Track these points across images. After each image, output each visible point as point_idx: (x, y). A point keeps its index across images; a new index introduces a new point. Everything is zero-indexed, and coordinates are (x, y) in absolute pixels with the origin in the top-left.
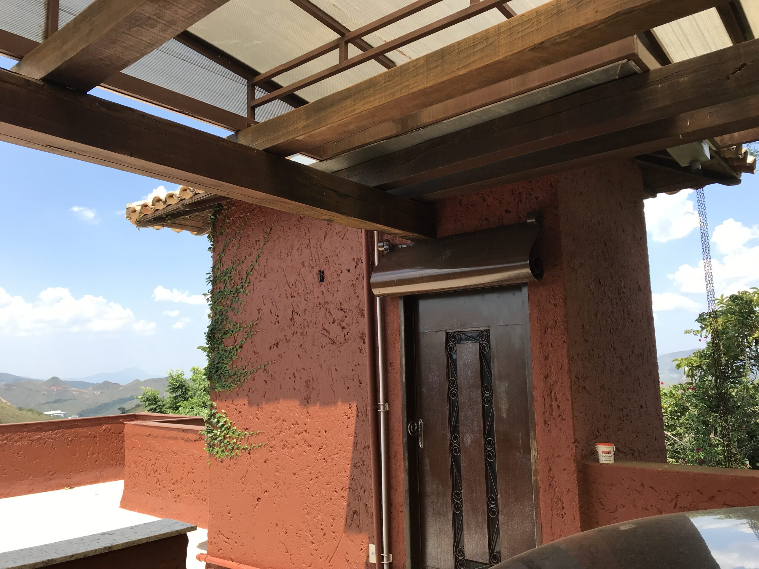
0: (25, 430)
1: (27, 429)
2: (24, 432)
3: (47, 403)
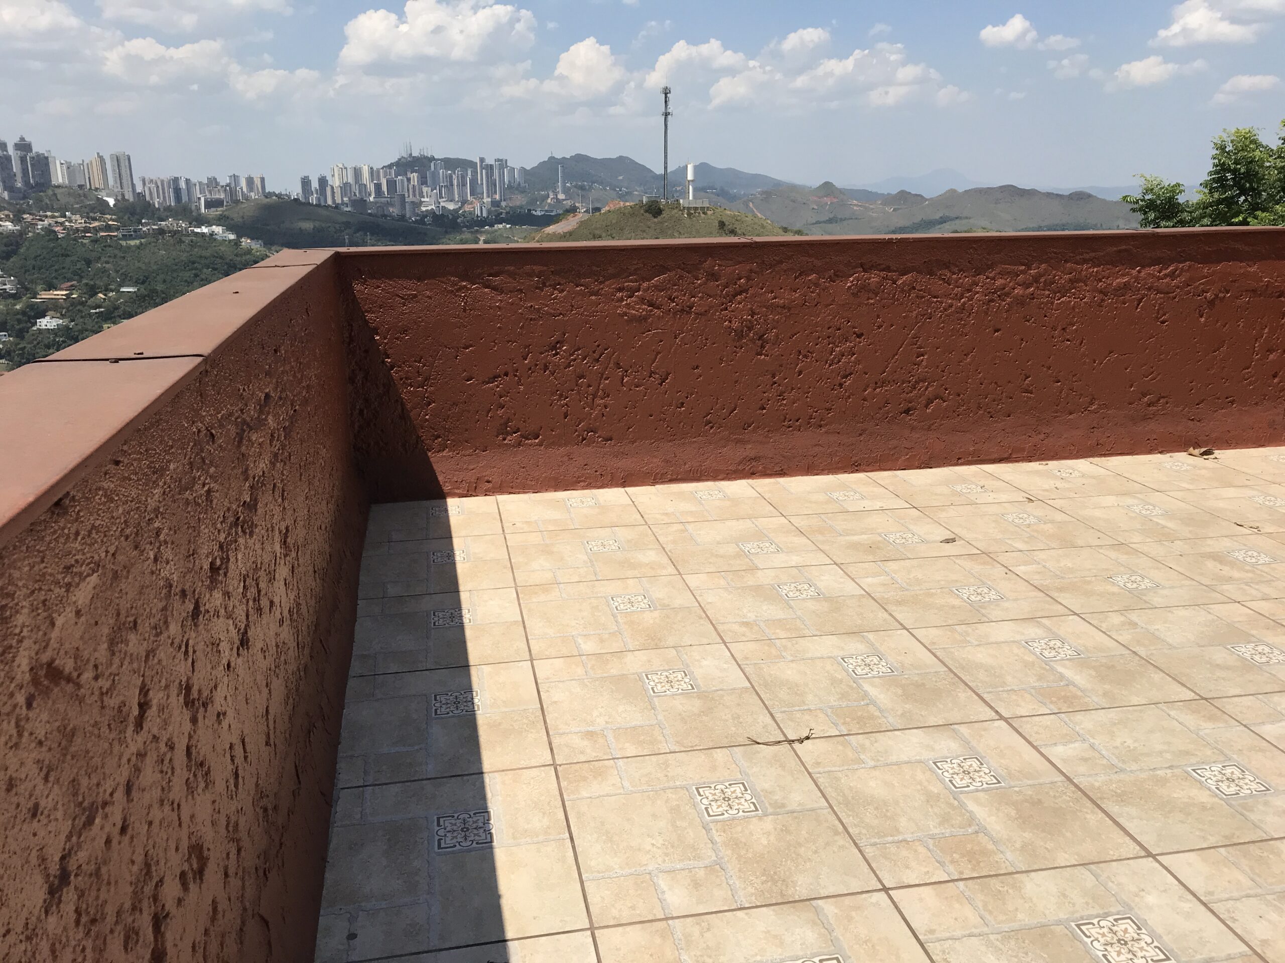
0: (1087, 256)
1: (1093, 254)
2: (1085, 261)
3: (818, 222)
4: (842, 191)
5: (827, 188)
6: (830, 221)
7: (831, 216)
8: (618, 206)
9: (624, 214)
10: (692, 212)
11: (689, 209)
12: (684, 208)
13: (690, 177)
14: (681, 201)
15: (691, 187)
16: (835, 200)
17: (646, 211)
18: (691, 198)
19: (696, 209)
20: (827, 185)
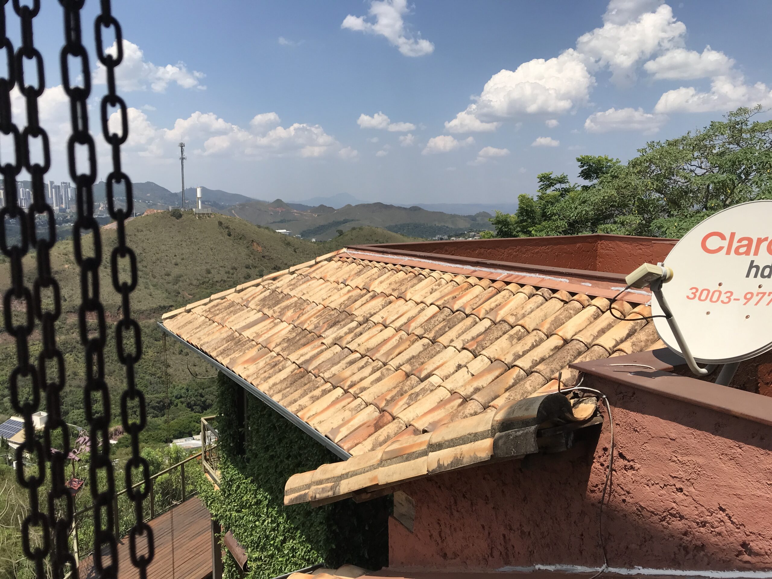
3: (274, 222)
4: (287, 205)
5: (279, 202)
6: (282, 222)
7: (282, 218)
8: (153, 213)
9: (157, 217)
10: (201, 216)
11: (199, 214)
12: (196, 214)
13: (199, 195)
14: (194, 210)
15: (199, 201)
16: (284, 210)
17: (172, 216)
18: (200, 208)
19: (203, 214)
20: (278, 201)
